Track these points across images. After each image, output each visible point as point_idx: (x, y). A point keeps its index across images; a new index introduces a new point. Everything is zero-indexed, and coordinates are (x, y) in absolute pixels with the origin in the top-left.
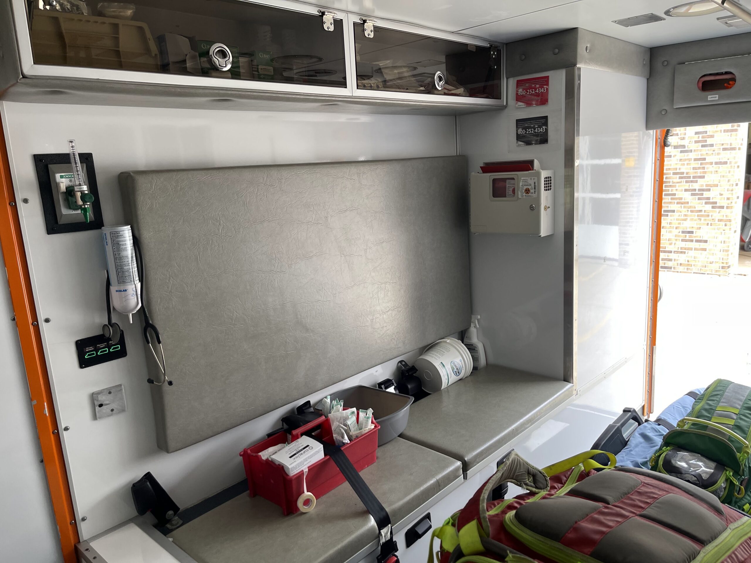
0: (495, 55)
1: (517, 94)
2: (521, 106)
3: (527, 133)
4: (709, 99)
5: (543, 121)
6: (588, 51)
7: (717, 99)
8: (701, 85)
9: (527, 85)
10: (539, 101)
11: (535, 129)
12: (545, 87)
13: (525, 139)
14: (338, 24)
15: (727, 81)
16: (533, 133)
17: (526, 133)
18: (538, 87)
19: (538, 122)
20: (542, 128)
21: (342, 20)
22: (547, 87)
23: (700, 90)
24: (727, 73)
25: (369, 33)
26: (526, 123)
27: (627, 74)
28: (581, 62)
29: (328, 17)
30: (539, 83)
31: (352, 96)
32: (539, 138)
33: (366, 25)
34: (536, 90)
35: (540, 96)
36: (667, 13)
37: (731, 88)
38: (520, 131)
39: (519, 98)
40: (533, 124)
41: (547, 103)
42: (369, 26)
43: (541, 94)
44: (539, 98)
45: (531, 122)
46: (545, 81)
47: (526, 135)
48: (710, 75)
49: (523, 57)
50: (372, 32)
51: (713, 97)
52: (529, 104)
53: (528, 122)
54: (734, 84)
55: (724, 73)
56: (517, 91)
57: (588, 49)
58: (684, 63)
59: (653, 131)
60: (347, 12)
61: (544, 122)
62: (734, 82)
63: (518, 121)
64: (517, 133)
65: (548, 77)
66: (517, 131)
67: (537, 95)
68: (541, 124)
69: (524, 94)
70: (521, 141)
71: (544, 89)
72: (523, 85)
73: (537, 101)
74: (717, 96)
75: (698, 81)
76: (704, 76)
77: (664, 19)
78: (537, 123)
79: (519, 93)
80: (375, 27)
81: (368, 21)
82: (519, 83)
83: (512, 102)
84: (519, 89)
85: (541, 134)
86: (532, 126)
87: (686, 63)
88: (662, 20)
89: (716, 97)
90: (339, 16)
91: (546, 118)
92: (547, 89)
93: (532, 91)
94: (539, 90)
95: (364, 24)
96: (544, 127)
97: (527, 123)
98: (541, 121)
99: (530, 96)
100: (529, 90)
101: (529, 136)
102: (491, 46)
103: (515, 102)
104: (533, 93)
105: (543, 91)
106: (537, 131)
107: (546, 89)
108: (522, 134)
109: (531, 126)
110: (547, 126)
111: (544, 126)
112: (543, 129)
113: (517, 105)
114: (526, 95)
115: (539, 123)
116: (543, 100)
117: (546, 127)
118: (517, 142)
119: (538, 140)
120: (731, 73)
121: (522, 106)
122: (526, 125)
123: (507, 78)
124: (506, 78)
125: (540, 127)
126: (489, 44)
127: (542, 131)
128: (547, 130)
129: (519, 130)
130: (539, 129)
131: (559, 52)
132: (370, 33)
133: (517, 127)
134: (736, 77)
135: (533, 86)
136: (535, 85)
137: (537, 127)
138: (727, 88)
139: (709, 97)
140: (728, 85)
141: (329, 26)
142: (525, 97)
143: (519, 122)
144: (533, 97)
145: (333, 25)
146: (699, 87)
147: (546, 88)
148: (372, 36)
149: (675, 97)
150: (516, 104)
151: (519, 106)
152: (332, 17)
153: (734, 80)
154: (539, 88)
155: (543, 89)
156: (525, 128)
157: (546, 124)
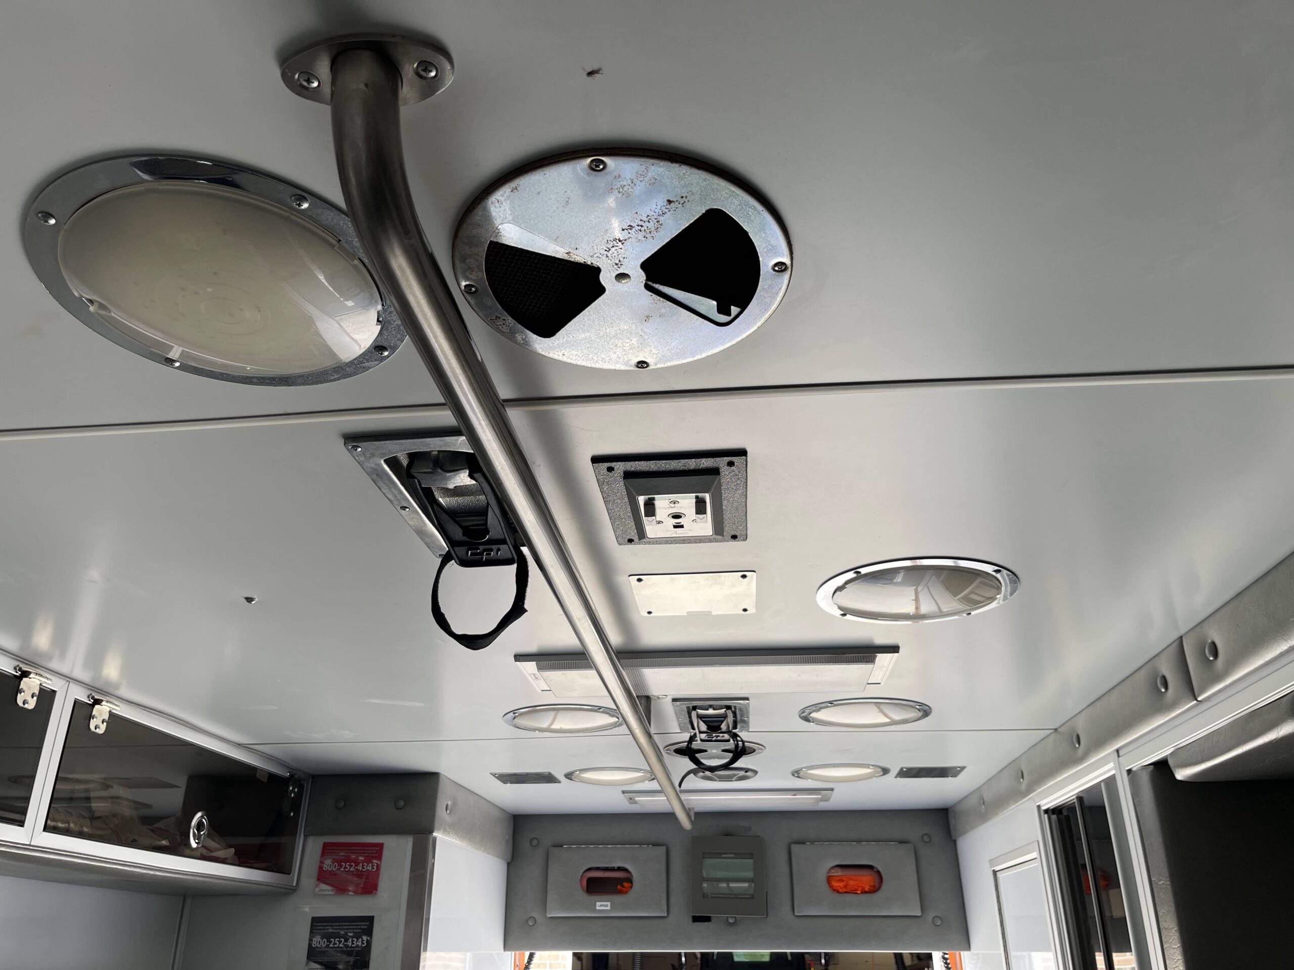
0: (295, 793)
1: (321, 868)
2: (325, 891)
3: (331, 945)
4: (598, 908)
5: (365, 925)
6: (448, 812)
7: (609, 908)
8: (585, 883)
9: (342, 854)
10: (362, 886)
11: (346, 940)
12: (374, 861)
13: (325, 959)
14: (46, 697)
15: (620, 881)
16: (341, 947)
17: (327, 946)
18: (362, 860)
19: (354, 925)
20: (360, 940)
21: (54, 692)
22: (379, 863)
23: (584, 890)
24: (620, 869)
25: (98, 725)
26: (331, 926)
27: (488, 853)
28: (439, 829)
29: (32, 681)
30: (364, 853)
31: (30, 845)
32: (352, 959)
33: (97, 710)
34: (357, 865)
35: (364, 877)
36: (569, 776)
37: (626, 893)
38: (318, 941)
39: (323, 876)
40: (345, 929)
41: (374, 891)
42: (101, 712)
43: (365, 873)
44: (363, 881)
45: (340, 926)
46: (375, 852)
47: (327, 949)
48: (598, 869)
49: (342, 804)
50: (105, 724)
51: (603, 905)
52: (341, 890)
53: (334, 924)
54: (631, 887)
55: (616, 868)
56: (322, 862)
57: (449, 807)
58: (562, 846)
59: (512, 954)
60: (69, 679)
61: (366, 927)
62: (630, 885)
63: (315, 920)
64: (310, 945)
65: (381, 846)
66: (310, 940)
67: (359, 875)
68: (360, 931)
69: (334, 869)
70: (315, 962)
71: (373, 866)
72: (333, 853)
73: (357, 885)
74: (609, 904)
75: (582, 877)
76: (590, 869)
77: (559, 782)
78: (353, 929)
79: (325, 867)
80: (111, 713)
81: (104, 703)
82: (327, 849)
83: (308, 881)
84: (326, 859)
85: (358, 951)
86: (342, 932)
87: (564, 846)
88: (556, 783)
89: (607, 906)
90: (52, 683)
91: (370, 920)
92: (378, 867)
93: (351, 866)
94: (363, 865)
95: (93, 705)
96: (365, 938)
97: (333, 926)
98: (360, 925)
99: (344, 875)
100: (344, 864)
101: (334, 953)
102: (292, 776)
103: (313, 881)
104: (351, 869)
105: (370, 868)
106: (350, 944)
107: (375, 864)
108: (318, 948)
109: (339, 933)
110: (371, 937)
111: (365, 935)
112: (363, 941)
113: (317, 889)
114: (339, 872)
115: (357, 929)
116: (369, 887)
117: (369, 938)
118: (307, 964)
119: (350, 962)
120: (626, 870)
121: (327, 893)
122: (330, 930)
123: (306, 836)
124: (304, 836)
125: (357, 936)
126: (289, 772)
127: (360, 944)
128: (369, 943)
129: (314, 939)
130: (355, 939)
131: (404, 805)
132: (100, 724)
133: (311, 932)
134: (632, 876)
135: (354, 857)
136: (357, 857)
137: (351, 937)
138: (621, 892)
139: (598, 904)
140: (622, 888)
141: (27, 699)
142: (335, 875)
143: (317, 922)
144: (350, 877)
145: (35, 698)
146: (582, 887)
147: (377, 864)
148: (102, 730)
149: (549, 898)
150: (317, 886)
151: (321, 890)
152: (39, 683)
153: (630, 880)
154: (363, 862)
155: (371, 864)
156: (328, 937)
157: (369, 932)
